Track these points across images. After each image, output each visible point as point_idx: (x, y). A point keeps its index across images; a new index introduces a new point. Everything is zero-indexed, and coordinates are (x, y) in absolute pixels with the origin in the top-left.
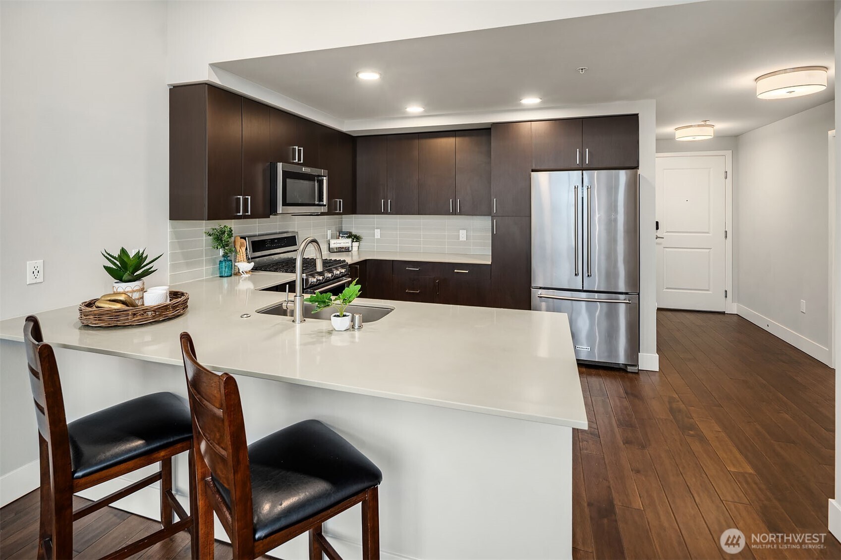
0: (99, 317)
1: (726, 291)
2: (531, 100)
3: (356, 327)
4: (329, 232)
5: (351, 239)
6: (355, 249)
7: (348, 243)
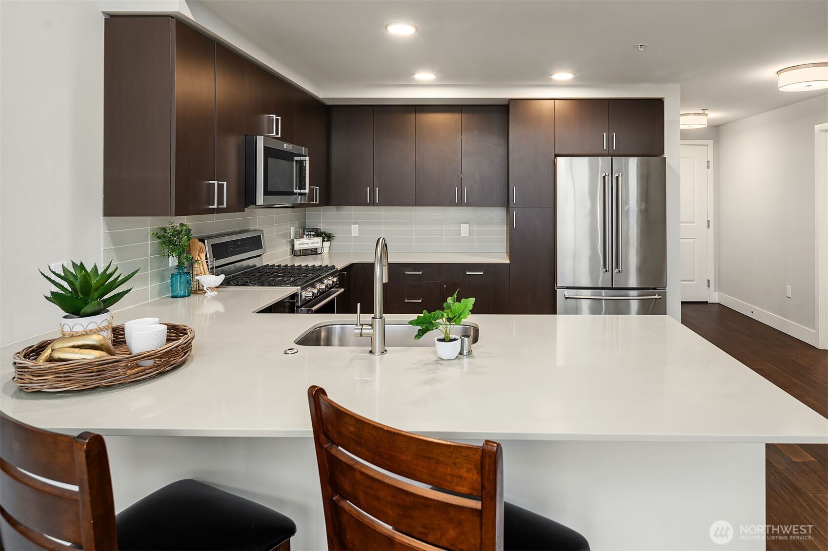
0: (65, 377)
1: (709, 281)
2: (563, 76)
3: (465, 352)
4: (293, 230)
5: (321, 238)
6: (326, 250)
7: (318, 243)
